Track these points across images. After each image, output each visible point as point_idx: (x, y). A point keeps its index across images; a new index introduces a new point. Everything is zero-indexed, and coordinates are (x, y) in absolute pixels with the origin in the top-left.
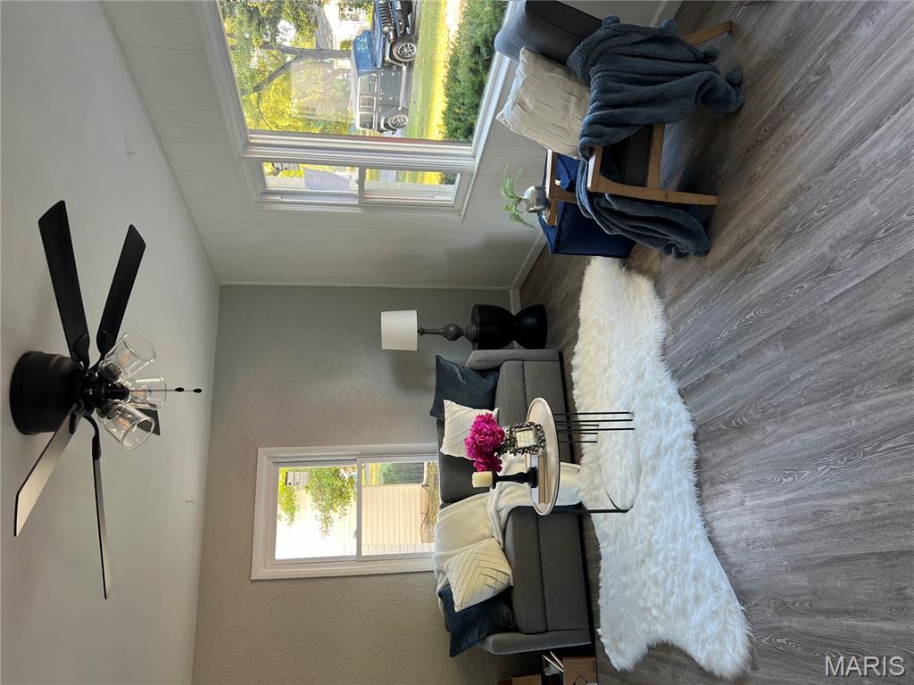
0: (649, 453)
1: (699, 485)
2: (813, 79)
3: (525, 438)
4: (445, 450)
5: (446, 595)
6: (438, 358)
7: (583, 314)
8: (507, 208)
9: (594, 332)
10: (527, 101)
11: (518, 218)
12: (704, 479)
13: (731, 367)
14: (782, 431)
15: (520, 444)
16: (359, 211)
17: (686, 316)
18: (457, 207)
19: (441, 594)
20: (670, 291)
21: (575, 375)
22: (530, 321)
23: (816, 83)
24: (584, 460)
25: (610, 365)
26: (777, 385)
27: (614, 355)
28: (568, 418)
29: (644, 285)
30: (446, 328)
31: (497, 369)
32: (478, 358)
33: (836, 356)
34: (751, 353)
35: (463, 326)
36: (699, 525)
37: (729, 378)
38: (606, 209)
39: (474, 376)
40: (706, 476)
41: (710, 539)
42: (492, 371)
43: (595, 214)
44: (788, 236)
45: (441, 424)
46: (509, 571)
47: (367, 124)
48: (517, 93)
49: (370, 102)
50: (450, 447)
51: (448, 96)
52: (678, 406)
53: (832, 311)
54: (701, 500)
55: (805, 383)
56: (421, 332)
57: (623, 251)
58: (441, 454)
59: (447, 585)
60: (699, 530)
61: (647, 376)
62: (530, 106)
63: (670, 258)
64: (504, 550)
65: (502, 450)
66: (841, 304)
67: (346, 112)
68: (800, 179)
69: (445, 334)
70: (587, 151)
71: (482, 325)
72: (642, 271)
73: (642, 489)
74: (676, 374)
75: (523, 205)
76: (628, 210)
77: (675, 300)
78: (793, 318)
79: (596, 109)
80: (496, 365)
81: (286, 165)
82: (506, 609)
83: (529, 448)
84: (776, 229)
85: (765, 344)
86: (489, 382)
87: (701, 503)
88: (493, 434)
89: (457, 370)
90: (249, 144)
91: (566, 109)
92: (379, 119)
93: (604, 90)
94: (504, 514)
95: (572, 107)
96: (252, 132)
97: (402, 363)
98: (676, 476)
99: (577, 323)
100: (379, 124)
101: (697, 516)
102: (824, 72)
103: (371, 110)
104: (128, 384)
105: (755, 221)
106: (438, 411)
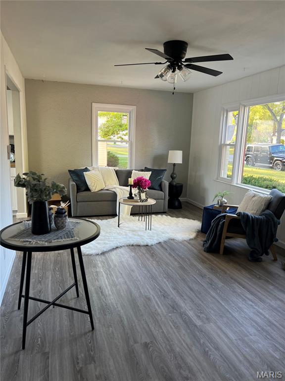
0: (139, 234)
1: (132, 245)
2: (258, 277)
3: (143, 196)
4: (133, 171)
5: (86, 170)
6: (165, 170)
7: (181, 219)
8: (220, 193)
9: (175, 222)
10: (256, 198)
11: (216, 196)
12: (134, 247)
13: (170, 254)
14: (154, 265)
15: (142, 194)
16: (219, 143)
17: (184, 245)
18: (219, 178)
19: (86, 168)
20: (192, 242)
21: (160, 216)
22: (177, 204)
23: (257, 277)
24: (132, 217)
25: (165, 225)
26: (167, 264)
27: (168, 227)
28: (148, 213)
29: (193, 235)
30: (175, 174)
31: (161, 190)
32: (166, 184)
33: (178, 276)
34: (176, 259)
35: (175, 180)
36: (121, 245)
37: (167, 254)
38: (220, 220)
39: (159, 182)
40: (136, 247)
41: (117, 247)
42: (161, 188)
43: (218, 218)
44: (212, 269)
45: (142, 170)
46: (96, 191)
47: (249, 149)
48: (258, 195)
49: (258, 151)
50: (135, 173)
51: (259, 178)
52: (156, 242)
53: (191, 277)
54: (129, 246)
55: (169, 270)
56: (174, 165)
57: (203, 231)
58: (132, 170)
59: (89, 171)
60: (119, 245)
61: (164, 235)
62: (254, 199)
63: (202, 243)
64: (102, 190)
65: (139, 189)
66: (193, 278)
67: (254, 141)
68: (228, 272)
69: (173, 173)
70: (239, 214)
71: (176, 186)
72: (197, 236)
73: (128, 232)
74: (165, 242)
75: (220, 198)
76: (220, 226)
77: (189, 243)
78: (187, 269)
79: (252, 217)
80: (163, 190)
81: (237, 119)
82: (83, 189)
83: (140, 197)
84: (214, 267)
85: (179, 262)
86: (157, 187)
87: (127, 246)
88: (145, 185)
89: (161, 177)
90: (245, 107)
91: (252, 210)
92: (251, 154)
93: (257, 219)
94: (114, 190)
95: (253, 212)
96: (249, 108)
97: (163, 158)
98: (135, 240)
99: (178, 217)
100: (249, 154)
101: (123, 244)
102: (260, 278)
103: (255, 151)
104: (176, 72)
105: (215, 262)
106: (147, 170)
